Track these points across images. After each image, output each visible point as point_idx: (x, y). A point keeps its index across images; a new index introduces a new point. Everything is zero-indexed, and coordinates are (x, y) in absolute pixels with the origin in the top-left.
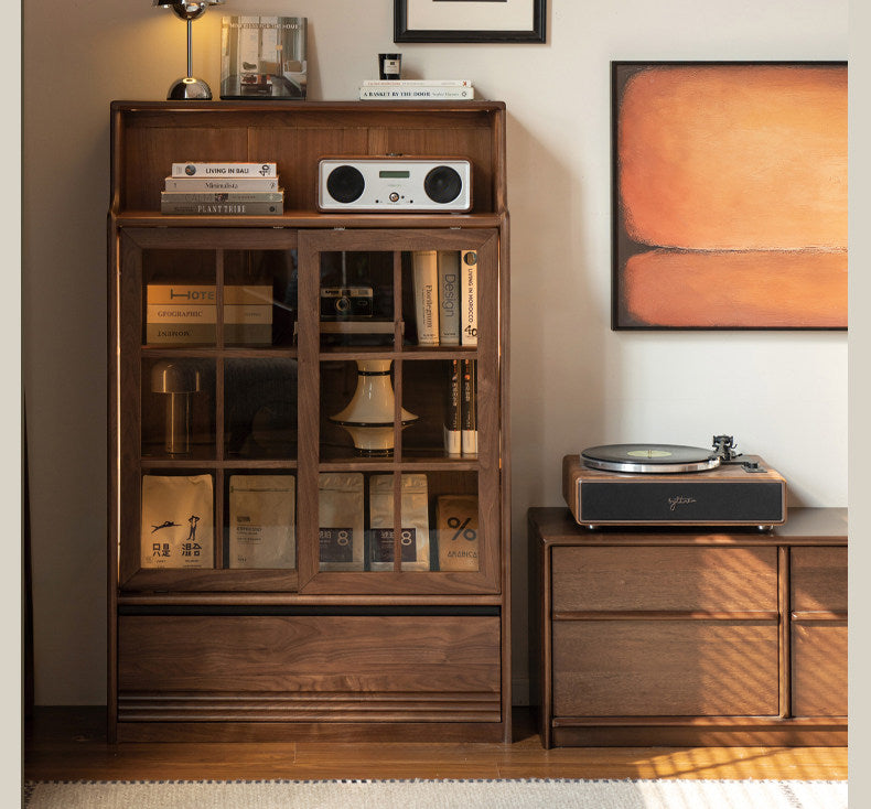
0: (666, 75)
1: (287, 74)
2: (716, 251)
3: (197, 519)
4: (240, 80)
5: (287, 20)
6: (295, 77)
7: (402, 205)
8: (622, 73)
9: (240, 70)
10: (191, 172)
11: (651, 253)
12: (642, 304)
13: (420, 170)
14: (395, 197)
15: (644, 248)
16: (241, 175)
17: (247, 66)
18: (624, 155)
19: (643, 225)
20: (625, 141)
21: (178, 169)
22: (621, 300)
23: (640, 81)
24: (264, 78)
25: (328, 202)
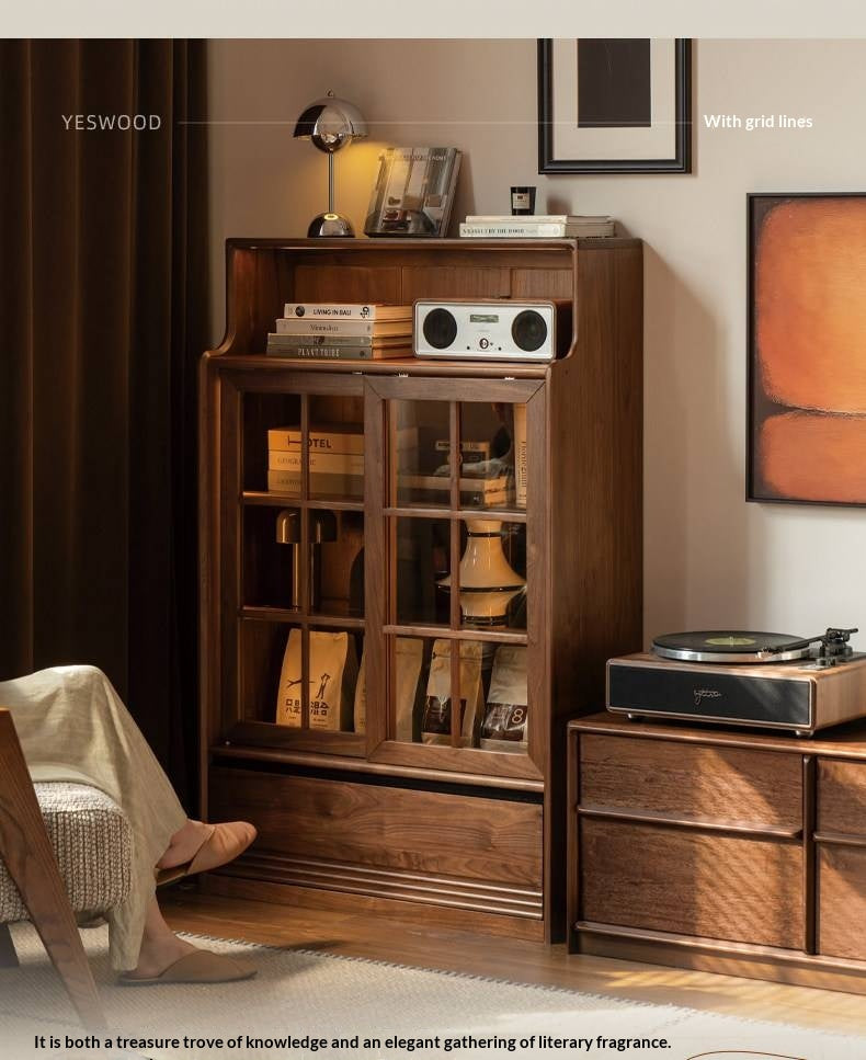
0: (804, 209)
1: (426, 210)
2: (860, 415)
3: (328, 677)
4: (383, 217)
5: (438, 152)
6: (434, 213)
7: (491, 353)
8: (759, 207)
9: (385, 205)
10: (300, 313)
11: (789, 415)
12: (778, 473)
13: (508, 314)
14: (483, 344)
15: (781, 409)
16: (345, 317)
17: (393, 201)
18: (760, 300)
19: (782, 382)
20: (760, 286)
21: (290, 309)
22: (756, 469)
23: (778, 217)
24: (405, 214)
25: (423, 347)
